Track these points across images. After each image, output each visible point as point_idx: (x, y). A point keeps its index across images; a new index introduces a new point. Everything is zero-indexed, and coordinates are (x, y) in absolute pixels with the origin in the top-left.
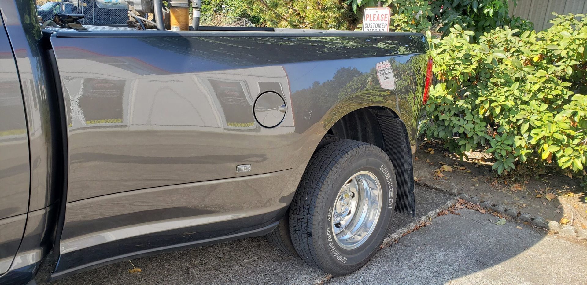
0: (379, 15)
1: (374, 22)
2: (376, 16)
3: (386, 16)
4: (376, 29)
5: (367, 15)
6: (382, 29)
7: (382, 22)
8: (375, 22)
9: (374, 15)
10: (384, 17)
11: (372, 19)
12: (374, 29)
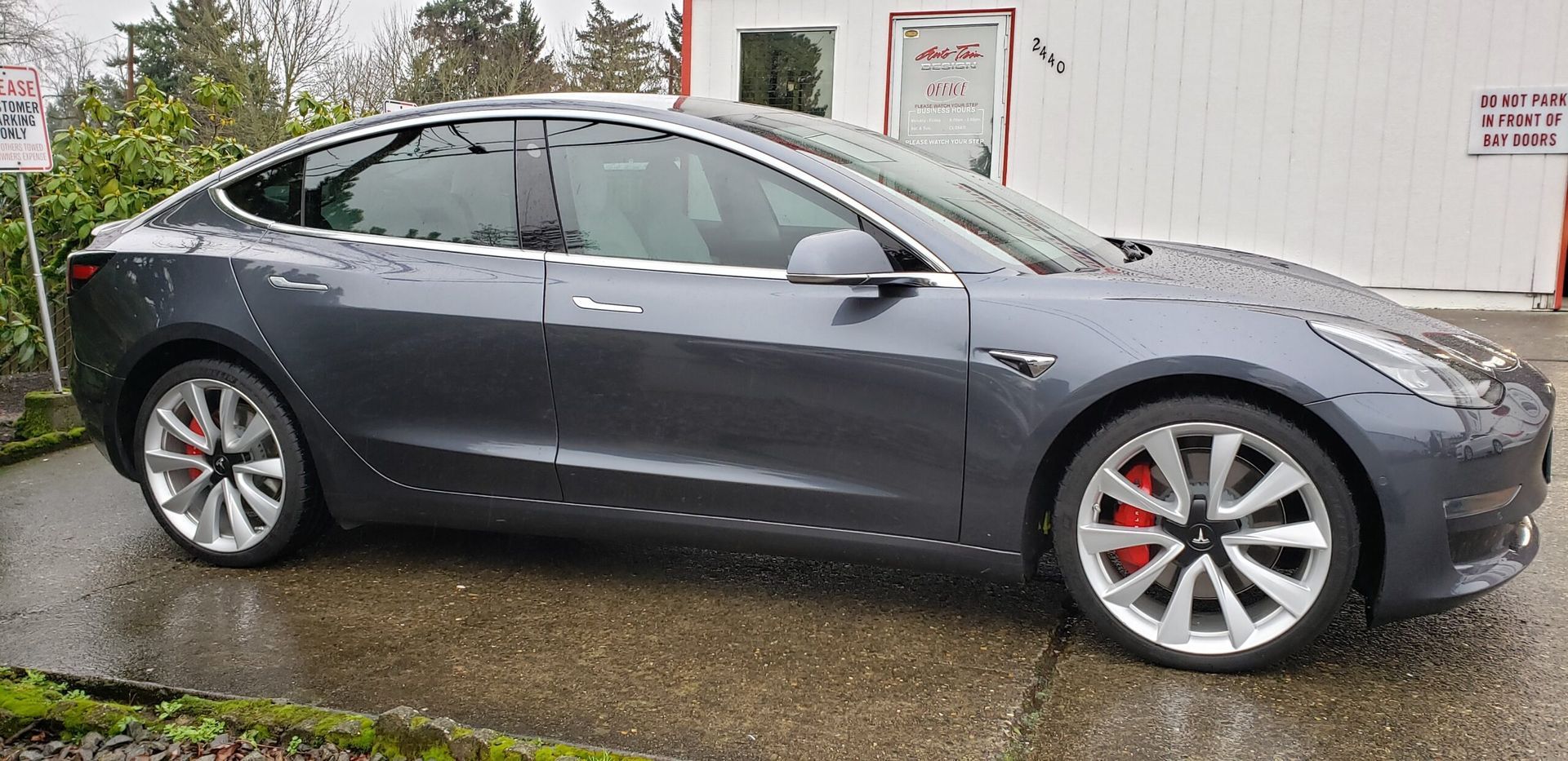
0: (10, 82)
3: (31, 85)
4: (13, 114)
6: (28, 114)
7: (24, 99)
10: (25, 87)
12: (9, 113)
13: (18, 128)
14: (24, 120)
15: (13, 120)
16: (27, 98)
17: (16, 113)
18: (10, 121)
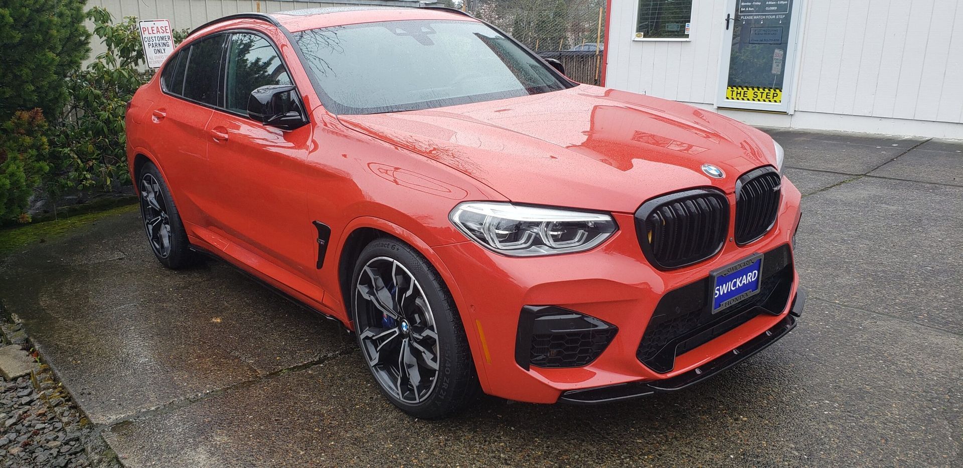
0: (157, 27)
1: (153, 35)
2: (155, 29)
3: (167, 29)
5: (143, 28)
6: (166, 42)
7: (163, 35)
8: (156, 35)
9: (152, 28)
10: (164, 30)
11: (151, 32)
12: (157, 42)
13: (162, 48)
14: (164, 44)
15: (159, 45)
16: (165, 34)
17: (160, 41)
18: (158, 45)
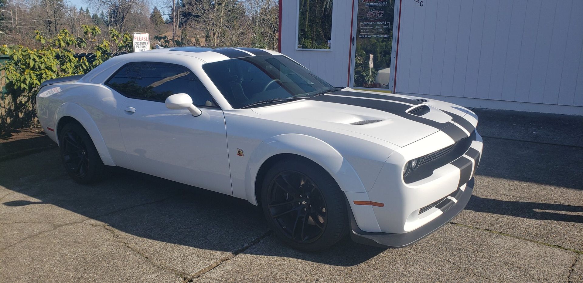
2: (141, 38)
5: (135, 37)
7: (145, 41)
8: (141, 41)
10: (145, 38)
11: (138, 39)
12: (141, 45)
13: (143, 49)
14: (145, 47)
15: (142, 47)
